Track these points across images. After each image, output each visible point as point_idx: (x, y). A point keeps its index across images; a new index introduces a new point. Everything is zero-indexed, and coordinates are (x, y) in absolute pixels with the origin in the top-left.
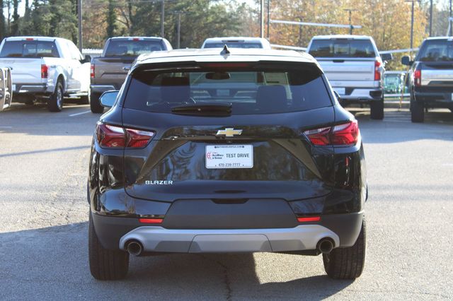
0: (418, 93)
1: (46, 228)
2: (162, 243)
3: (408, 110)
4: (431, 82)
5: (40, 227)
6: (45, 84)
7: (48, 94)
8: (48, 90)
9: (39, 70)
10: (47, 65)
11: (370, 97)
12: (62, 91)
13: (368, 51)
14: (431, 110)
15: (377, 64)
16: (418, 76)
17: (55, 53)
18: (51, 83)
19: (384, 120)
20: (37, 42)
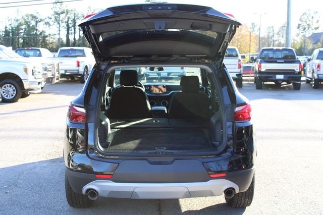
0: (260, 75)
1: (56, 159)
2: (112, 192)
3: (253, 83)
4: (267, 70)
5: (52, 158)
6: (78, 70)
7: (80, 75)
8: (80, 73)
9: (76, 64)
10: (79, 61)
11: (236, 77)
12: (87, 73)
13: (234, 54)
14: (265, 83)
15: (240, 61)
16: (260, 67)
17: (84, 55)
18: (81, 70)
19: (243, 88)
20: (75, 50)
